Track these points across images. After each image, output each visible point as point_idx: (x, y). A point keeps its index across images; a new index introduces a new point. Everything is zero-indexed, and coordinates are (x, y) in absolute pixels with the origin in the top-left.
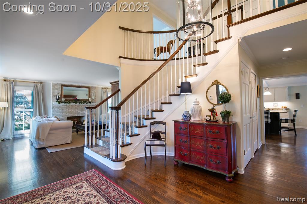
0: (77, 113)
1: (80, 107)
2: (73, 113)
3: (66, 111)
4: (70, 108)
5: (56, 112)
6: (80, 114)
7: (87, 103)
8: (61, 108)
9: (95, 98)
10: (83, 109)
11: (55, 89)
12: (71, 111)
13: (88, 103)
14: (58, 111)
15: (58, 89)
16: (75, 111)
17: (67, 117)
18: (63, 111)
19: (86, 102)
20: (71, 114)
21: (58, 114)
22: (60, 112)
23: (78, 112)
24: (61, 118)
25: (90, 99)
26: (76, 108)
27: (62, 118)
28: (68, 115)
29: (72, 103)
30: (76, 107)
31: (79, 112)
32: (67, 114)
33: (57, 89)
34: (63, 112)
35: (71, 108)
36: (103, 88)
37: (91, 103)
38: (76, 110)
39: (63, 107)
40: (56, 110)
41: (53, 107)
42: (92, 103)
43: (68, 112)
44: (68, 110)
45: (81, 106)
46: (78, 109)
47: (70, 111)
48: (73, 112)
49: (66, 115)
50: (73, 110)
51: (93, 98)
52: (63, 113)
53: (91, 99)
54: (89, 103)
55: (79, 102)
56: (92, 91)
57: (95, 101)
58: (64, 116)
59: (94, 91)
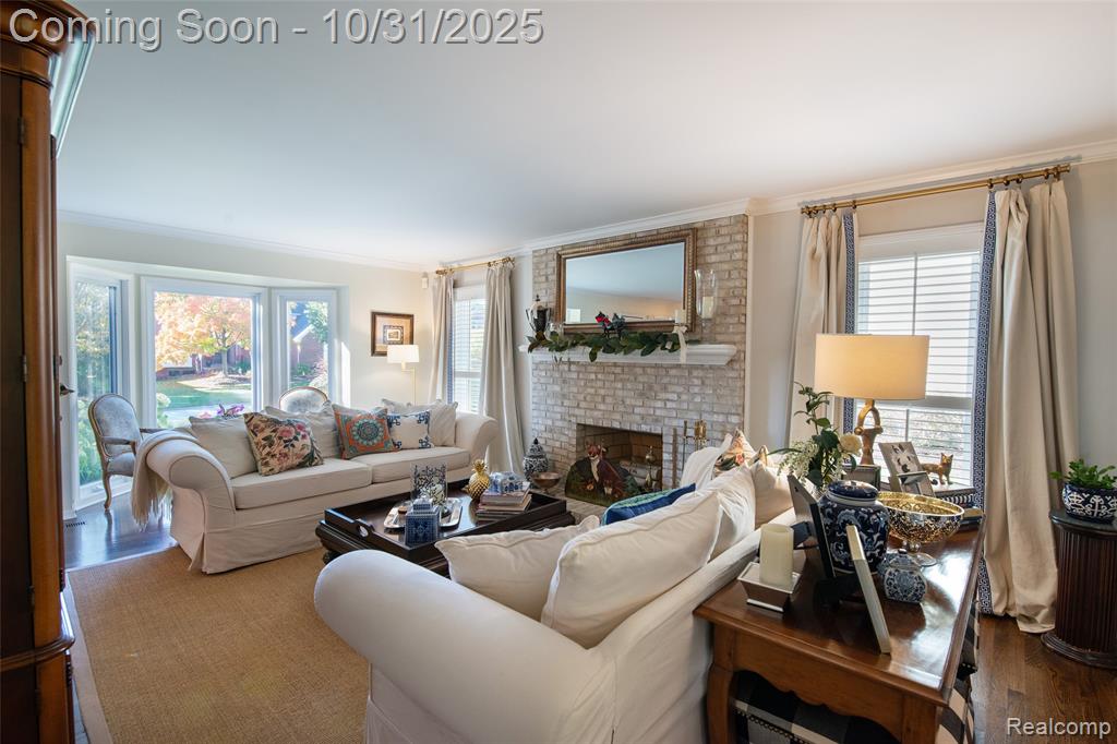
0: (621, 409)
1: (639, 371)
2: (602, 407)
3: (575, 390)
4: (593, 376)
5: (542, 394)
6: (638, 418)
7: (648, 352)
10: (651, 388)
11: (540, 279)
12: (596, 394)
14: (549, 388)
15: (550, 278)
16: (614, 396)
17: (578, 425)
18: (565, 390)
19: (649, 341)
20: (596, 409)
21: (549, 401)
22: (554, 394)
23: (628, 402)
24: (557, 423)
25: (682, 316)
27: (559, 424)
28: (582, 412)
30: (618, 370)
31: (634, 407)
32: (578, 407)
33: (547, 279)
34: (564, 396)
36: (811, 212)
38: (615, 389)
40: (542, 380)
41: (537, 367)
43: (581, 397)
44: (585, 384)
45: (644, 367)
46: (629, 386)
47: (592, 391)
48: (603, 400)
49: (577, 412)
50: (604, 387)
52: (566, 403)
56: (714, 258)
57: (731, 330)
58: (567, 418)
59: (727, 257)
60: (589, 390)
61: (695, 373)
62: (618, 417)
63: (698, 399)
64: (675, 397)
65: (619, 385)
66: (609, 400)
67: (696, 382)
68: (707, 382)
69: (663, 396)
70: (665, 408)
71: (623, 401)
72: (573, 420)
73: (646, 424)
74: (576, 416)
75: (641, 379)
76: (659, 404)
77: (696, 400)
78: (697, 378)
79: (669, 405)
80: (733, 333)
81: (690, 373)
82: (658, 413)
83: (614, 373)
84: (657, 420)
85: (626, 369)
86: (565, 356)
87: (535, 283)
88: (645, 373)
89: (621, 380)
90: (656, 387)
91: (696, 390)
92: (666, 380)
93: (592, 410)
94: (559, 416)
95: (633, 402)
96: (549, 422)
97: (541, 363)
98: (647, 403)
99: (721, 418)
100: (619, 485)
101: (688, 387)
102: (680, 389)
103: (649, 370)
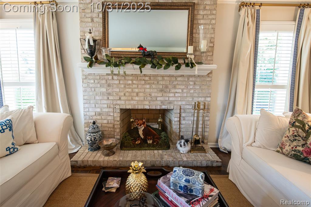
0: (149, 98)
1: (160, 78)
2: (137, 98)
3: (118, 90)
4: (130, 82)
5: (91, 94)
6: (159, 103)
7: (178, 68)
8: (104, 82)
9: (211, 48)
10: (167, 87)
11: (86, 20)
12: (132, 92)
13: (183, 67)
14: (97, 90)
15: (95, 20)
16: (144, 92)
17: (121, 109)
18: (110, 91)
19: (176, 62)
20: (132, 100)
21: (97, 98)
22: (102, 94)
23: (153, 95)
24: (104, 110)
25: (191, 49)
26: (145, 84)
27: (107, 110)
28: (123, 102)
29: (129, 66)
30: (147, 78)
31: (157, 97)
32: (120, 100)
33: (92, 21)
34: (109, 94)
35: (133, 84)
37: (193, 65)
38: (145, 88)
39: (110, 77)
40: (91, 86)
41: (86, 77)
42: (197, 67)
43: (122, 94)
44: (125, 87)
45: (163, 76)
46: (154, 86)
47: (130, 90)
48: (137, 95)
49: (119, 102)
50: (138, 88)
51: (203, 45)
52: (111, 98)
53: (195, 50)
54: (187, 65)
55: (151, 62)
56: (202, 22)
57: (209, 59)
58: (112, 106)
59: (208, 22)
60: (127, 90)
61: (191, 79)
62: (147, 103)
63: (192, 91)
64: (180, 91)
65: (148, 86)
66: (141, 94)
67: (191, 83)
68: (196, 83)
69: (173, 91)
70: (175, 96)
71: (150, 95)
72: (118, 107)
73: (164, 105)
74: (119, 105)
75: (161, 82)
76: (171, 95)
77: (191, 92)
78: (192, 81)
79: (177, 95)
80: (209, 60)
81: (188, 79)
82: (171, 99)
83: (144, 80)
84: (170, 103)
85: (152, 78)
86: (121, 70)
87: (81, 22)
88: (163, 80)
89: (149, 84)
90: (170, 87)
91: (191, 87)
92: (175, 83)
93: (129, 100)
94: (106, 106)
95: (156, 94)
96: (99, 110)
97: (89, 75)
98: (165, 94)
99: (203, 99)
100: (157, 138)
101: (187, 86)
102: (183, 87)
103: (166, 78)
